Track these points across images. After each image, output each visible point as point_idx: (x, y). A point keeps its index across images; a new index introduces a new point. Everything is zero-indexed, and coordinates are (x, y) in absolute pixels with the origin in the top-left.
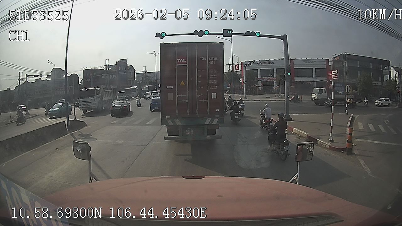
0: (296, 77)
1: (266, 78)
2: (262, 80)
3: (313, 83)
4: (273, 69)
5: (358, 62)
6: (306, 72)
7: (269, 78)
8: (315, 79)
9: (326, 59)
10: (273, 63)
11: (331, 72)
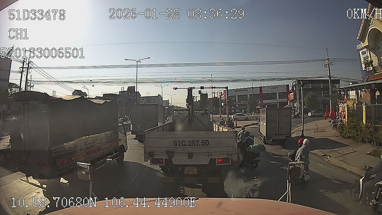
0: (264, 100)
1: (242, 102)
2: (239, 104)
3: (277, 103)
4: (247, 95)
5: (310, 84)
6: (272, 96)
7: (244, 101)
8: (278, 100)
9: (286, 85)
10: (247, 90)
11: (290, 94)
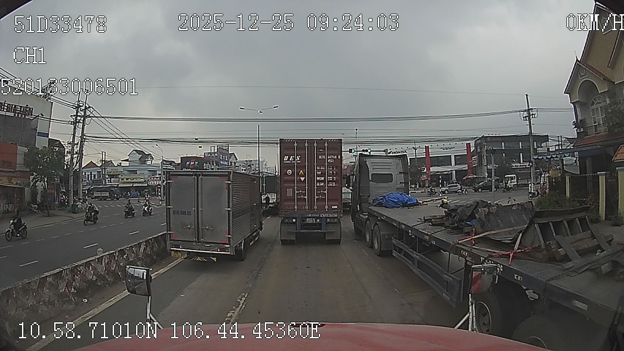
0: (432, 167)
3: (452, 172)
5: (503, 143)
9: (467, 144)
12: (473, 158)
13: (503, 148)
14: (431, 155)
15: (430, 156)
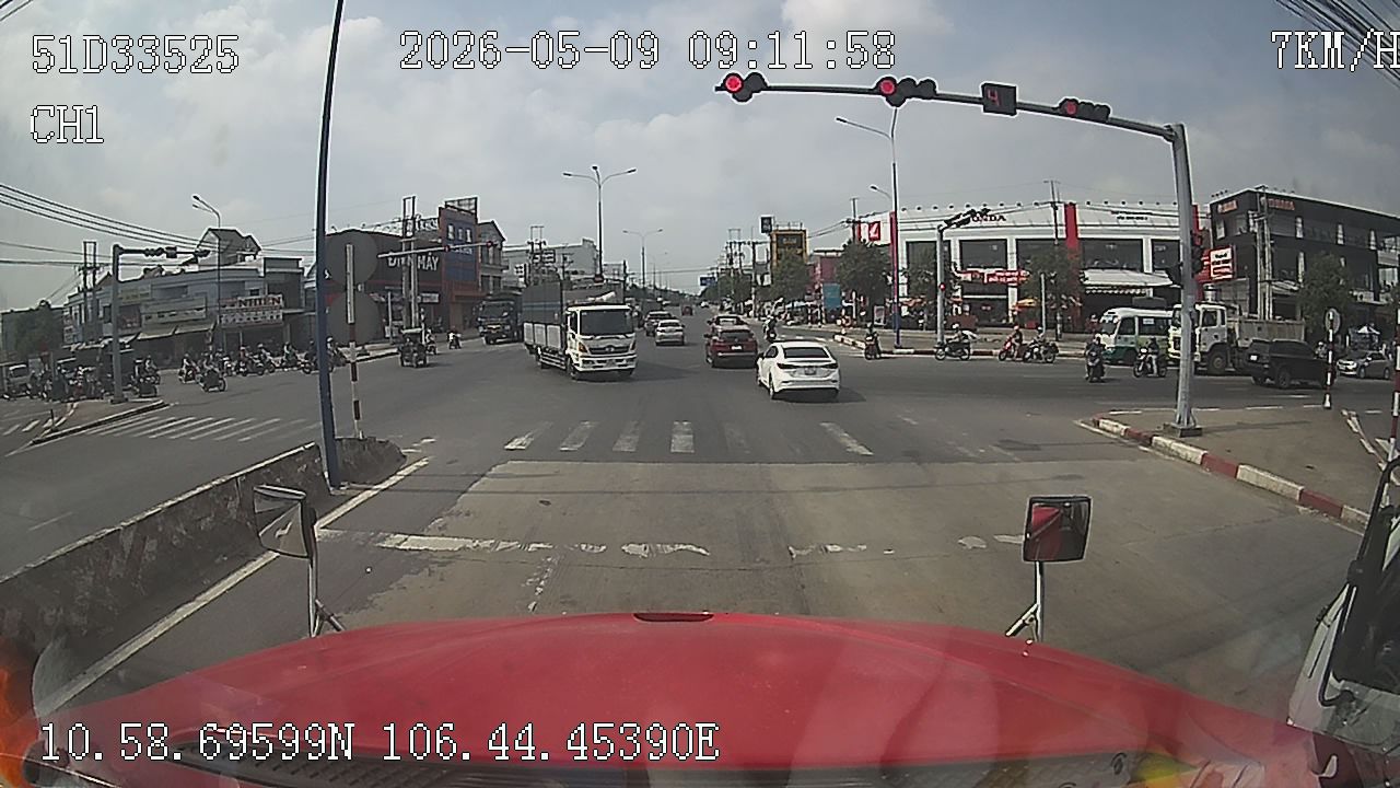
0: (1086, 269)
3: (1146, 293)
4: (1005, 240)
7: (990, 270)
8: (1149, 279)
11: (1209, 255)
12: (1213, 254)
13: (1299, 235)
14: (1083, 232)
15: (1080, 236)
